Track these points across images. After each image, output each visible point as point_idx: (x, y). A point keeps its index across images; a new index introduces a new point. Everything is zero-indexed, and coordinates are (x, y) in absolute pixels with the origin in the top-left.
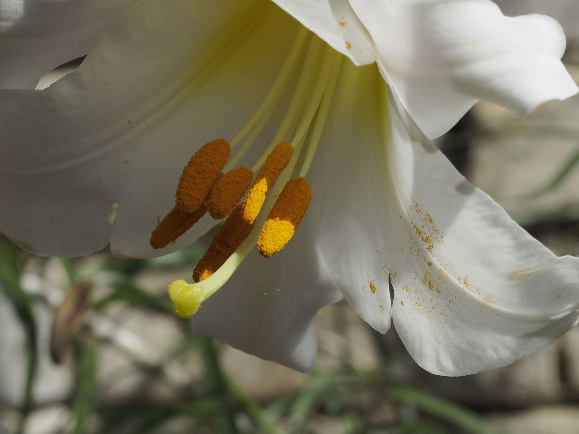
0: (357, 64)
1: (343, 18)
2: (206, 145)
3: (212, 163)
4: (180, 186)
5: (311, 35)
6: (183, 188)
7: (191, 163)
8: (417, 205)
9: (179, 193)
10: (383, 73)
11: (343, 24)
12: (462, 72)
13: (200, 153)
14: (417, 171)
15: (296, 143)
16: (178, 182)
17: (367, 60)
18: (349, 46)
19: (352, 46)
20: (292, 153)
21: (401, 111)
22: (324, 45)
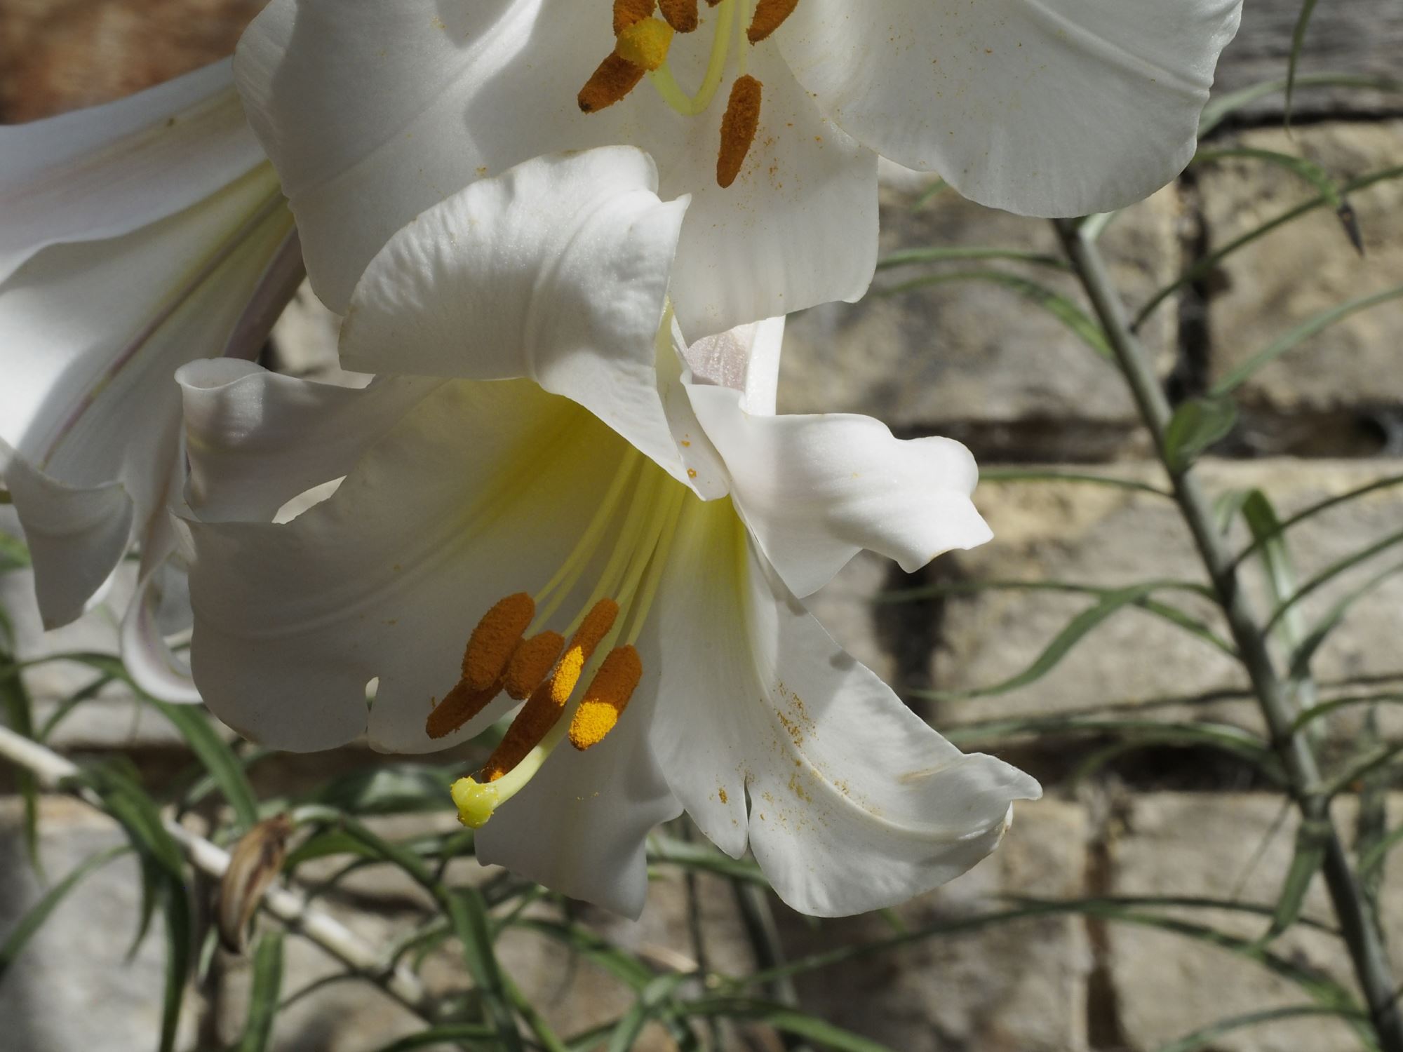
0: (703, 498)
1: (687, 436)
2: (502, 601)
3: (511, 626)
4: (468, 655)
5: (642, 458)
6: (471, 658)
7: (482, 625)
8: (782, 685)
9: (466, 665)
10: (739, 508)
11: (687, 444)
12: (837, 511)
13: (494, 612)
14: (784, 637)
15: (623, 600)
16: (463, 649)
17: (718, 492)
18: (692, 474)
19: (697, 473)
20: (616, 613)
21: (763, 561)
22: (661, 473)
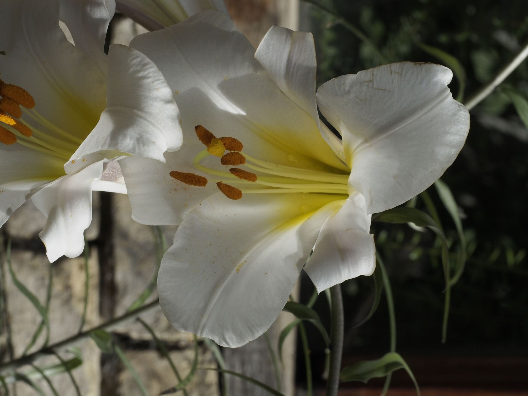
0: (65, 165)
1: (87, 160)
2: (32, 98)
3: (24, 101)
4: (14, 86)
5: (79, 145)
6: (13, 87)
7: (24, 91)
8: (3, 192)
9: (10, 85)
10: (62, 177)
11: (84, 161)
12: (59, 211)
13: (28, 95)
14: (18, 192)
15: (32, 138)
16: (16, 85)
17: (67, 171)
18: (73, 162)
19: (73, 164)
20: (27, 136)
21: (44, 185)
22: (73, 152)
